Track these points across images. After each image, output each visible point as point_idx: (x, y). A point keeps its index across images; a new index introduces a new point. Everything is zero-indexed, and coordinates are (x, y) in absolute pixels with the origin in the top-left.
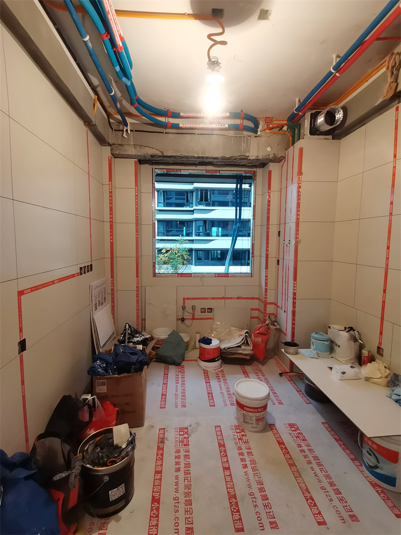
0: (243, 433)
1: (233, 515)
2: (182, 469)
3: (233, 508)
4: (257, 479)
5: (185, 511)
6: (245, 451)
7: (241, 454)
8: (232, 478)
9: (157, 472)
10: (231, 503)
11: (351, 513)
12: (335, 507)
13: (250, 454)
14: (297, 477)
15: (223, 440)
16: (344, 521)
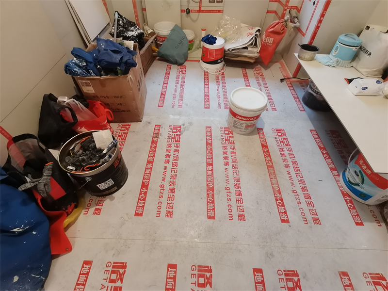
0: (231, 135)
1: (208, 205)
2: (171, 161)
3: (209, 200)
4: (235, 176)
5: (168, 198)
6: (229, 151)
7: (226, 153)
8: (213, 173)
9: (149, 162)
10: (208, 194)
11: (315, 217)
12: (302, 210)
13: (233, 153)
14: (272, 178)
15: (211, 139)
16: (306, 222)
